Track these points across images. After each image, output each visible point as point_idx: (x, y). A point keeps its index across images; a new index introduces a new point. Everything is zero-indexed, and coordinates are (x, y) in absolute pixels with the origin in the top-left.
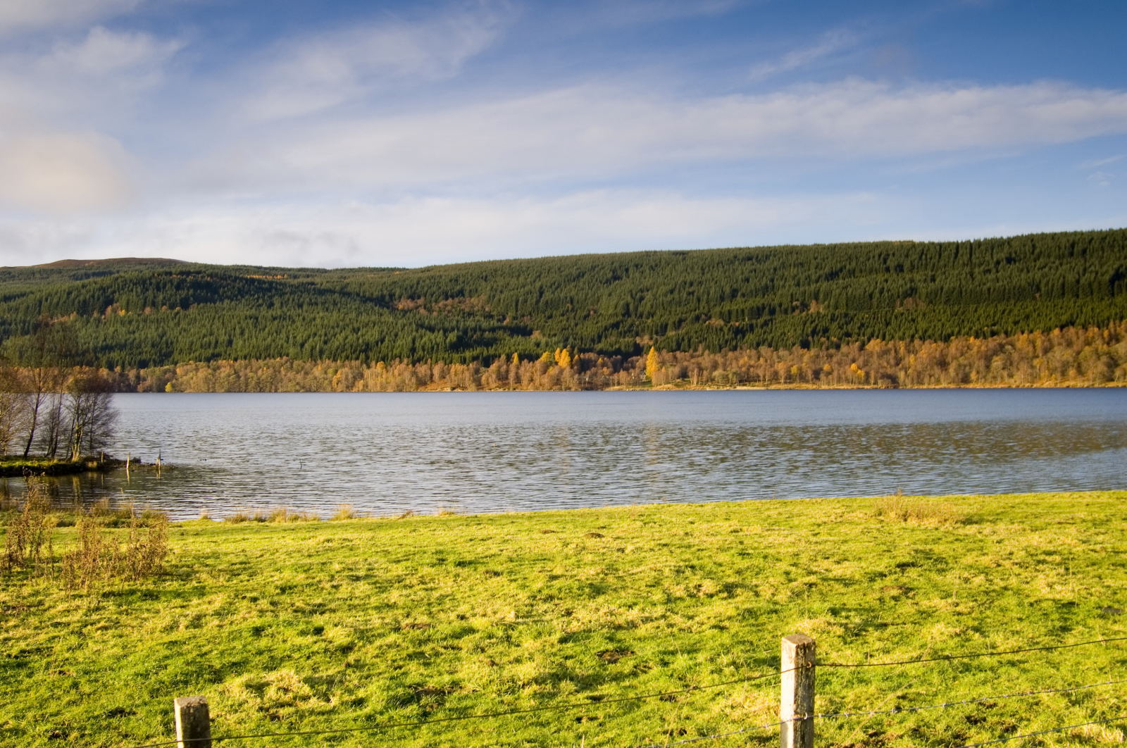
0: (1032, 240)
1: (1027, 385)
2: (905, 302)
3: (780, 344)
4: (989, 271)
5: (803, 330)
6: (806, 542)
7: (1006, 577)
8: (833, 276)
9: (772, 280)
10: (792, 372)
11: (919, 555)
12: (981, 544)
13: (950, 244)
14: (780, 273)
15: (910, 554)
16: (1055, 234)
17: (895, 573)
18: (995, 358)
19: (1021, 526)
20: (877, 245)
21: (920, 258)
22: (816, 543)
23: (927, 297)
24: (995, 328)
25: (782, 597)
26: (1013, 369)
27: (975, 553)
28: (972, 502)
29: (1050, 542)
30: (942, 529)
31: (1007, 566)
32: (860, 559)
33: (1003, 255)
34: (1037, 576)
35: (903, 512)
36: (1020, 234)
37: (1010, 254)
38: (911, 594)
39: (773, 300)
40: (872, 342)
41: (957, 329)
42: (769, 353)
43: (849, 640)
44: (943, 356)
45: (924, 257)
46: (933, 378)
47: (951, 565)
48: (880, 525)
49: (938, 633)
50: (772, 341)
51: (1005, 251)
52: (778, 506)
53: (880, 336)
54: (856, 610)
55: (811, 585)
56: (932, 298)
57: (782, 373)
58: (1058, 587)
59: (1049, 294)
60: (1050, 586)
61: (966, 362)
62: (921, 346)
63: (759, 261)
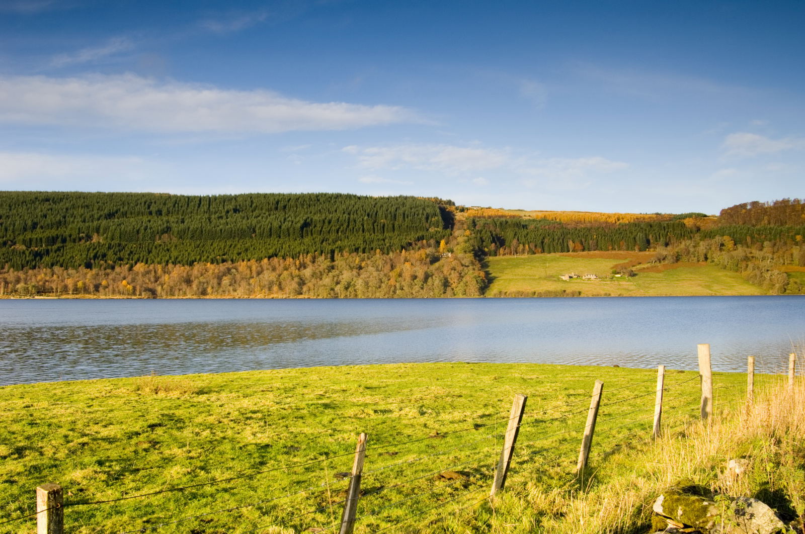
0: (251, 198)
1: (246, 297)
2: (162, 237)
3: (69, 264)
4: (221, 217)
5: (87, 255)
6: (82, 413)
7: (224, 430)
8: (110, 216)
9: (64, 217)
10: (78, 286)
11: (164, 418)
12: (209, 408)
13: (195, 197)
14: (70, 212)
15: (158, 417)
16: (266, 194)
17: (147, 432)
18: (224, 278)
19: (237, 394)
20: (143, 195)
21: (174, 206)
22: (90, 412)
23: (178, 233)
24: (224, 257)
25: (61, 455)
26: (237, 286)
27: (204, 415)
28: (204, 378)
29: (256, 404)
30: (182, 398)
31: (226, 423)
32: (122, 423)
33: (231, 207)
34: (245, 428)
35: (155, 388)
36: (243, 193)
37: (236, 206)
38: (157, 447)
39: (65, 232)
40: (138, 265)
41: (198, 257)
42: (61, 272)
43: (110, 483)
44: (189, 276)
45: (176, 205)
46: (181, 291)
47: (187, 424)
48: (138, 398)
49: (175, 473)
50: (63, 263)
51: (233, 204)
52: (63, 386)
53: (144, 261)
54: (116, 461)
55: (84, 444)
56: (181, 235)
57: (71, 287)
58: (259, 435)
59: (261, 235)
60: (254, 434)
61: (204, 280)
62: (173, 268)
63: (55, 203)
